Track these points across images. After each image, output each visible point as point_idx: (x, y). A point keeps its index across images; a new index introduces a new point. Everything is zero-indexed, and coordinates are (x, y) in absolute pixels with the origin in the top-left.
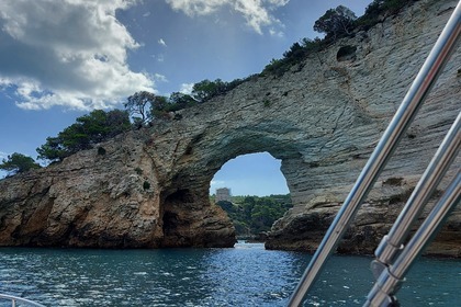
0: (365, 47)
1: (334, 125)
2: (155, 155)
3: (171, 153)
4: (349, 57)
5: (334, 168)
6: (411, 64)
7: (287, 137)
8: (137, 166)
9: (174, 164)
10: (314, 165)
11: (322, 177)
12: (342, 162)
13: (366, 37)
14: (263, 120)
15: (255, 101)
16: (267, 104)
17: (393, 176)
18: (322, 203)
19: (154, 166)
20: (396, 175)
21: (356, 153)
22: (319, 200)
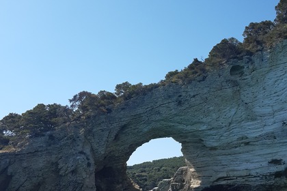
0: (251, 67)
1: (230, 120)
2: (93, 141)
3: (105, 139)
4: (238, 72)
5: (229, 151)
6: (283, 81)
7: (194, 128)
8: (80, 150)
9: (107, 147)
10: (214, 148)
11: (220, 158)
12: (236, 147)
13: (250, 60)
14: (176, 115)
15: (170, 101)
16: (180, 103)
17: (274, 158)
18: (224, 177)
19: (92, 150)
20: (277, 157)
21: (247, 141)
22: (221, 175)
